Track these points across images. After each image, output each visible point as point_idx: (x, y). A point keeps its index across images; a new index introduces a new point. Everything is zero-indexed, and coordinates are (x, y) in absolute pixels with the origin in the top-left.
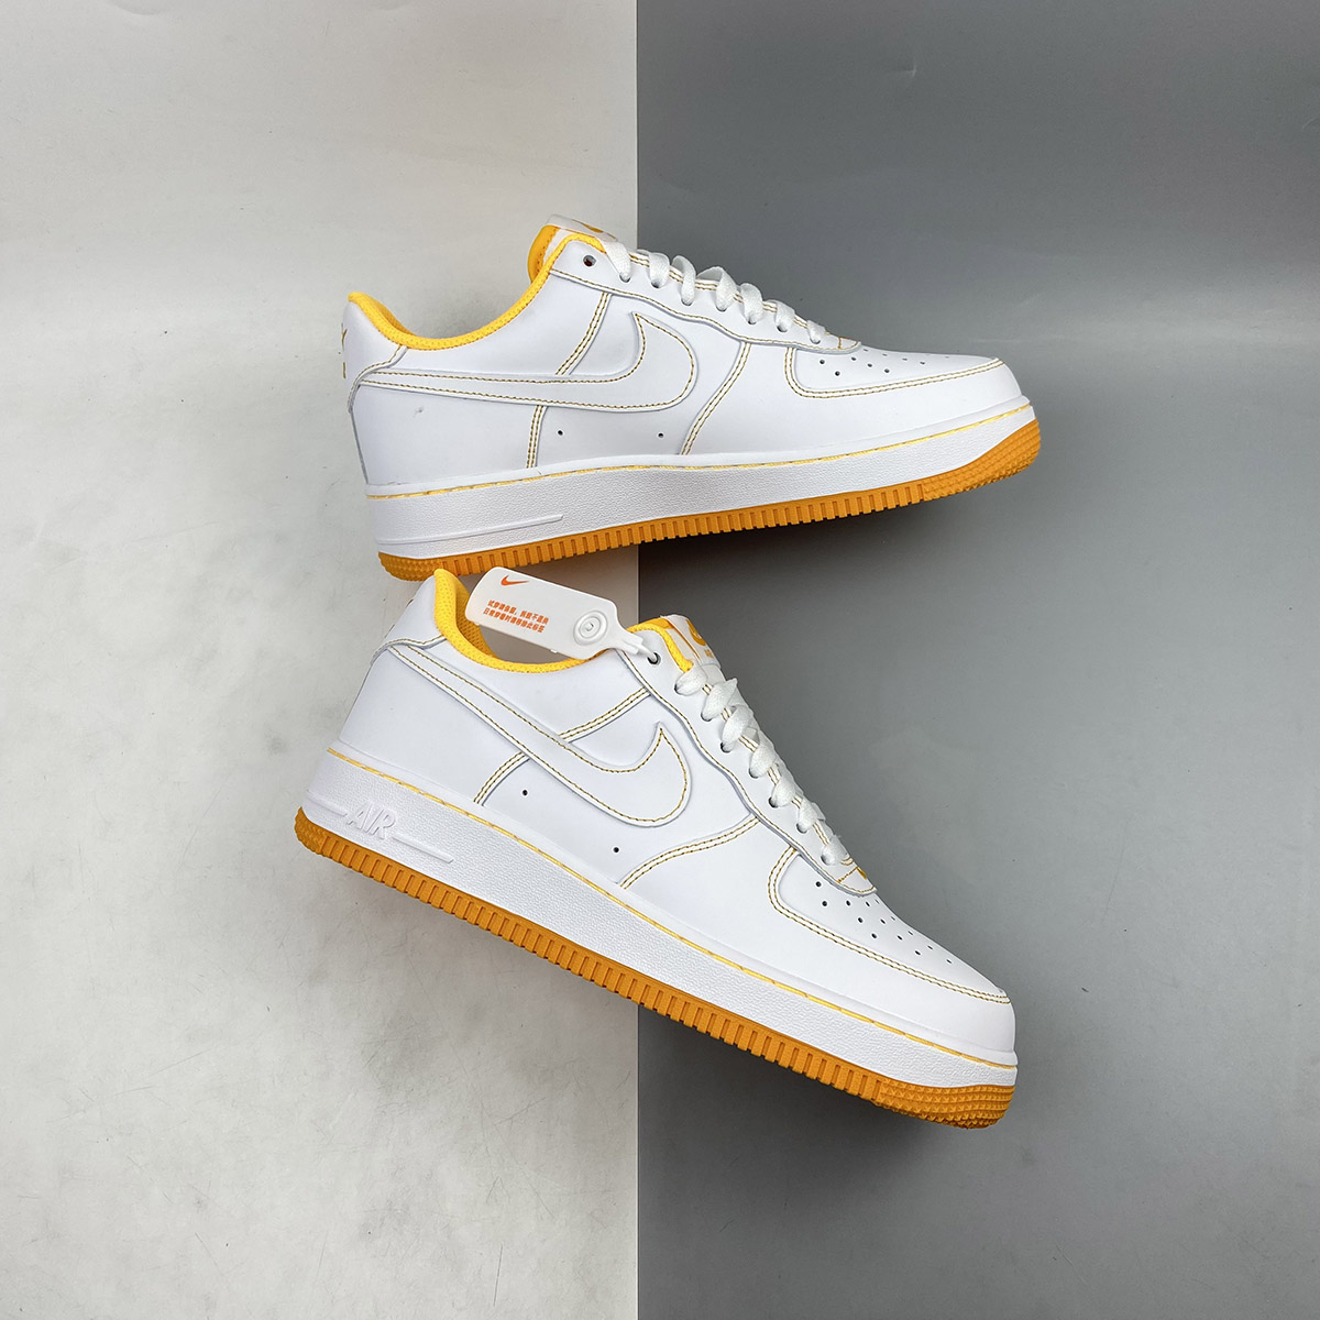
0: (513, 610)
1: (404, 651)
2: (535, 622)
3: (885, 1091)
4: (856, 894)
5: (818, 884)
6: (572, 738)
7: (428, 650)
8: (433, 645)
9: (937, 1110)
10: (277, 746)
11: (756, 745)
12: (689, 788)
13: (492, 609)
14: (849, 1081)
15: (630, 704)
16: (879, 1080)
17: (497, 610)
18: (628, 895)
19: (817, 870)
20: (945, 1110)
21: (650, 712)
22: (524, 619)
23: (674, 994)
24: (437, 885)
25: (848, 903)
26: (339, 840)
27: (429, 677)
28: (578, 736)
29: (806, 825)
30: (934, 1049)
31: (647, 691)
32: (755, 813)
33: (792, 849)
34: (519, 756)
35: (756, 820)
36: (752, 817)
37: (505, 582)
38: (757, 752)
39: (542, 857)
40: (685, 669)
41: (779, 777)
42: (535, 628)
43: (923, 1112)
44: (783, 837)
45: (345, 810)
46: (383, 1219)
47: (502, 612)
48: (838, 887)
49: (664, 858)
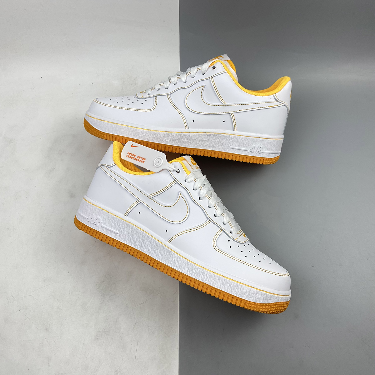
0: (135, 156)
1: (104, 168)
2: (142, 160)
3: (247, 305)
4: (241, 243)
5: (229, 241)
6: (153, 196)
7: (110, 168)
8: (112, 167)
9: (264, 310)
10: (72, 196)
11: (210, 197)
12: (189, 211)
13: (129, 155)
14: (236, 302)
15: (171, 185)
16: (246, 302)
17: (130, 155)
18: (170, 245)
19: (229, 236)
20: (267, 310)
21: (177, 188)
22: (138, 159)
23: (183, 275)
24: (114, 240)
25: (238, 246)
26: (86, 226)
27: (111, 177)
28: (155, 195)
29: (226, 222)
30: (263, 292)
31: (176, 181)
32: (209, 219)
33: (221, 230)
34: (137, 202)
35: (210, 221)
36: (208, 220)
37: (132, 146)
38: (211, 199)
39: (145, 233)
40: (188, 174)
41: (217, 207)
42: (142, 162)
43: (259, 311)
44: (218, 226)
45: (87, 218)
46: (102, 334)
47: (132, 156)
48: (235, 241)
49: (181, 234)
